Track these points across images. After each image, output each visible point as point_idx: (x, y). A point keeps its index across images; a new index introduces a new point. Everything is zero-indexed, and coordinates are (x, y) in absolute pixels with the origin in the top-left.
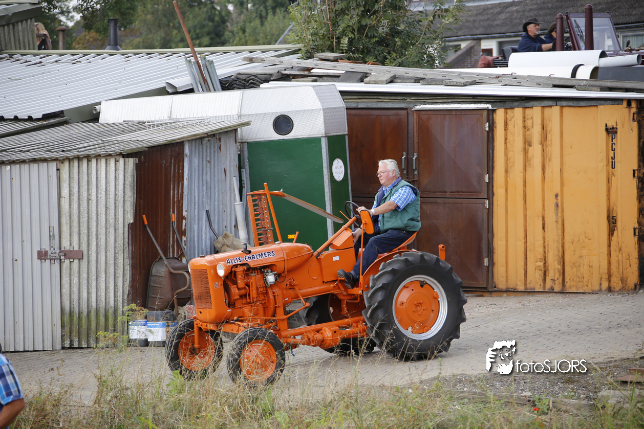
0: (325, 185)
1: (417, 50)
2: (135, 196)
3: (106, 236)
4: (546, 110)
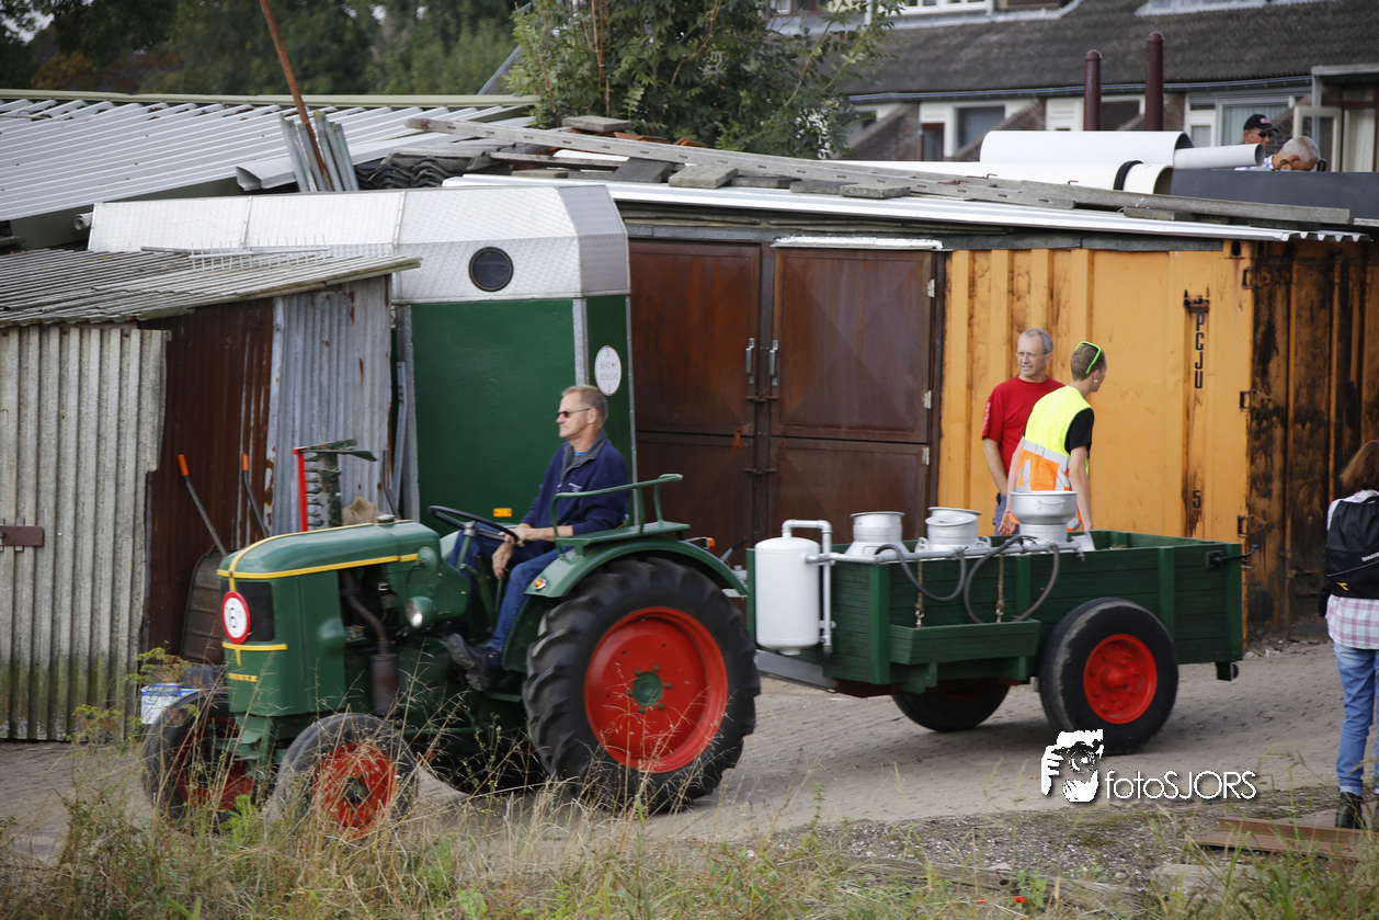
1: (785, 118)
2: (163, 414)
3: (96, 498)
4: (1060, 257)
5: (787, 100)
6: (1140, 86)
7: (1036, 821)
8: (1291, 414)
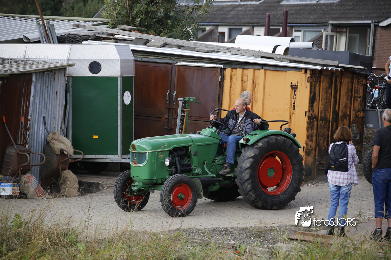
0: (118, 107)
1: (181, 28)
4: (256, 71)
5: (181, 24)
6: (280, 24)
7: (243, 230)
8: (319, 118)
